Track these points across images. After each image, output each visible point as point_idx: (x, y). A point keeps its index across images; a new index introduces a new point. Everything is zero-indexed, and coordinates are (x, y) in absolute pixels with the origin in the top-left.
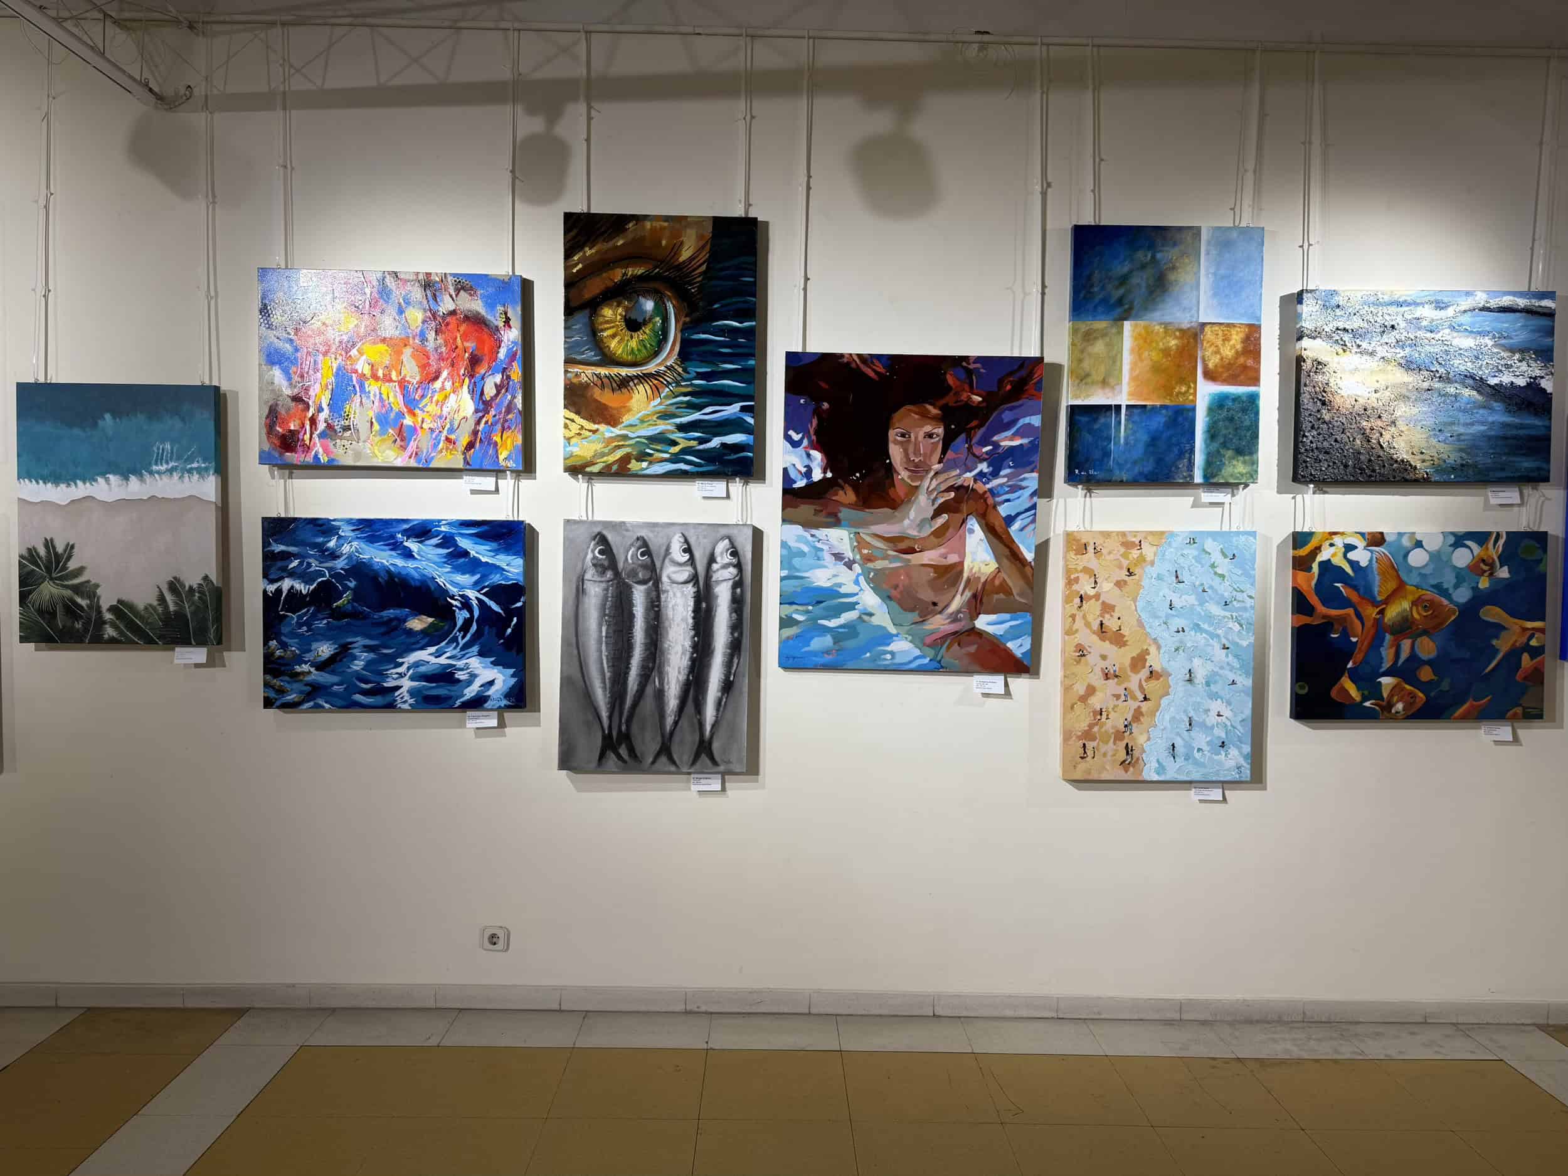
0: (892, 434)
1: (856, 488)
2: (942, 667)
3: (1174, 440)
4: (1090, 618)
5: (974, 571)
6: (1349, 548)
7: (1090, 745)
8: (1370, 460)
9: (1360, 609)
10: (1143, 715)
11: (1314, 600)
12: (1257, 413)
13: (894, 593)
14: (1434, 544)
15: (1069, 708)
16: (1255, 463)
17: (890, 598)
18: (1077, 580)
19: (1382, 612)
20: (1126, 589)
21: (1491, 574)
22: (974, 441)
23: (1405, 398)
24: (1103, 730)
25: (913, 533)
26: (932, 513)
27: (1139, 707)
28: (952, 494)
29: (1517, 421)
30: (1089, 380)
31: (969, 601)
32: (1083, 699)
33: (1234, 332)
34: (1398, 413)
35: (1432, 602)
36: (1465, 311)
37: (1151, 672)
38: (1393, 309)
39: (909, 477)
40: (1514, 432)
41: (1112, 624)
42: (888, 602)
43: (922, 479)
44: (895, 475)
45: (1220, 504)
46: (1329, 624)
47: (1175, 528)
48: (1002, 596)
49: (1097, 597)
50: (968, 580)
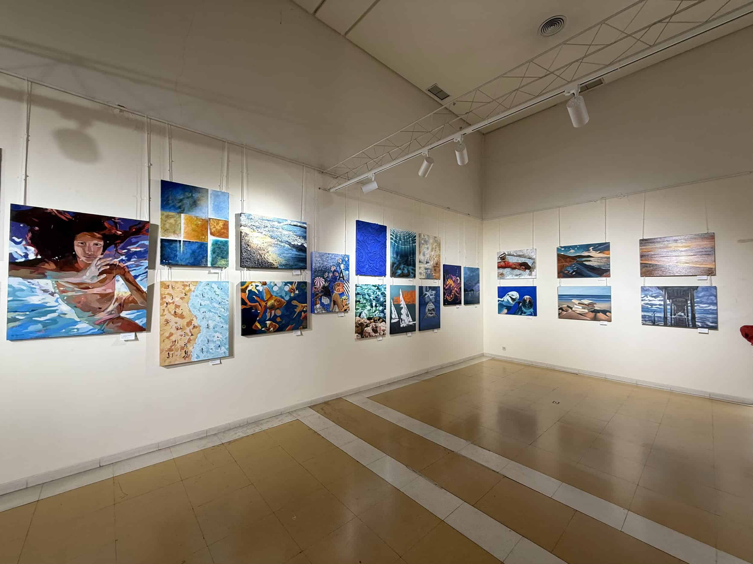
0: (76, 243)
1: (55, 263)
2: (104, 332)
3: (200, 253)
4: (170, 310)
5: (119, 295)
6: (257, 286)
7: (171, 353)
8: (262, 262)
9: (260, 303)
10: (191, 340)
11: (247, 301)
12: (228, 247)
13: (78, 305)
14: (279, 285)
15: (162, 341)
16: (228, 261)
17: (76, 307)
18: (165, 297)
19: (266, 303)
20: (185, 300)
21: (294, 292)
22: (118, 248)
23: (271, 246)
24: (176, 347)
25: (89, 281)
26: (98, 274)
27: (190, 338)
28: (108, 267)
29: (299, 254)
30: (168, 231)
31: (117, 307)
32: (168, 338)
33: (220, 222)
34: (269, 250)
35: (279, 300)
36: (285, 225)
37: (194, 326)
38: (267, 222)
39: (86, 260)
40: (298, 256)
41: (179, 311)
42: (75, 309)
43: (92, 260)
44: (78, 259)
45: (218, 273)
46: (251, 308)
47: (202, 280)
48: (133, 304)
49: (173, 303)
50: (117, 299)
